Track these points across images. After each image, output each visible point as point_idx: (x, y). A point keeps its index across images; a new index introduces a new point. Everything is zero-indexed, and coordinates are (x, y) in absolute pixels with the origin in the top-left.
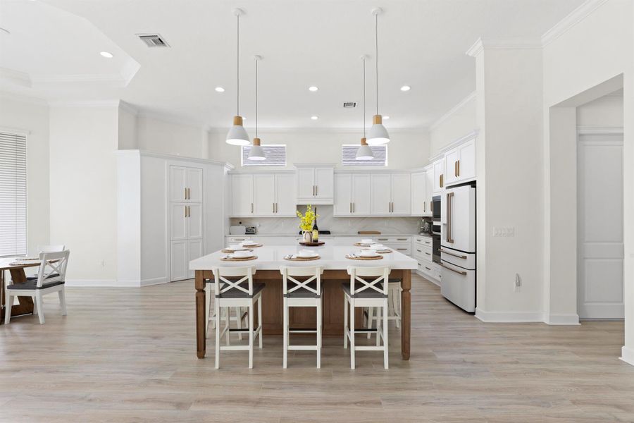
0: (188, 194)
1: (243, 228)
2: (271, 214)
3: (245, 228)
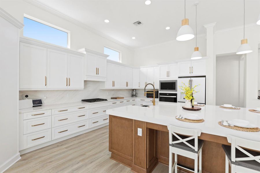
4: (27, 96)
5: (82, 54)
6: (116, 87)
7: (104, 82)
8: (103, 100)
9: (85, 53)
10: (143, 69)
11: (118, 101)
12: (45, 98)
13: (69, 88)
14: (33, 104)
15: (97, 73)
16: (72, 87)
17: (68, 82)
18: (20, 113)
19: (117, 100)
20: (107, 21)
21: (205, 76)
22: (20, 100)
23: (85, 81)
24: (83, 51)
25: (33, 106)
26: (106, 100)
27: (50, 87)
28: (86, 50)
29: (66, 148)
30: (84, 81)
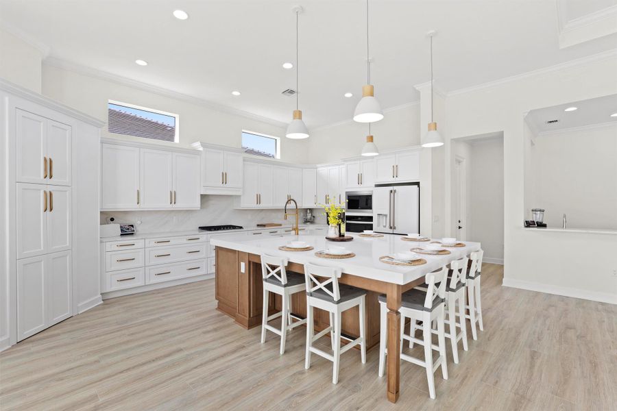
0: (49, 171)
1: (115, 228)
2: (167, 205)
3: (119, 226)
4: (112, 219)
5: (195, 152)
6: (263, 205)
7: (239, 196)
8: (234, 227)
9: (201, 149)
10: (323, 170)
11: (266, 231)
12: (139, 222)
13: (174, 207)
14: (122, 230)
15: (224, 181)
16: (180, 205)
17: (173, 198)
18: (101, 242)
19: (266, 228)
20: (236, 93)
21: (418, 184)
22: (101, 224)
23: (203, 196)
24: (197, 145)
25: (121, 235)
26: (241, 228)
27: (145, 206)
28: (203, 145)
29: (163, 296)
30: (201, 195)
